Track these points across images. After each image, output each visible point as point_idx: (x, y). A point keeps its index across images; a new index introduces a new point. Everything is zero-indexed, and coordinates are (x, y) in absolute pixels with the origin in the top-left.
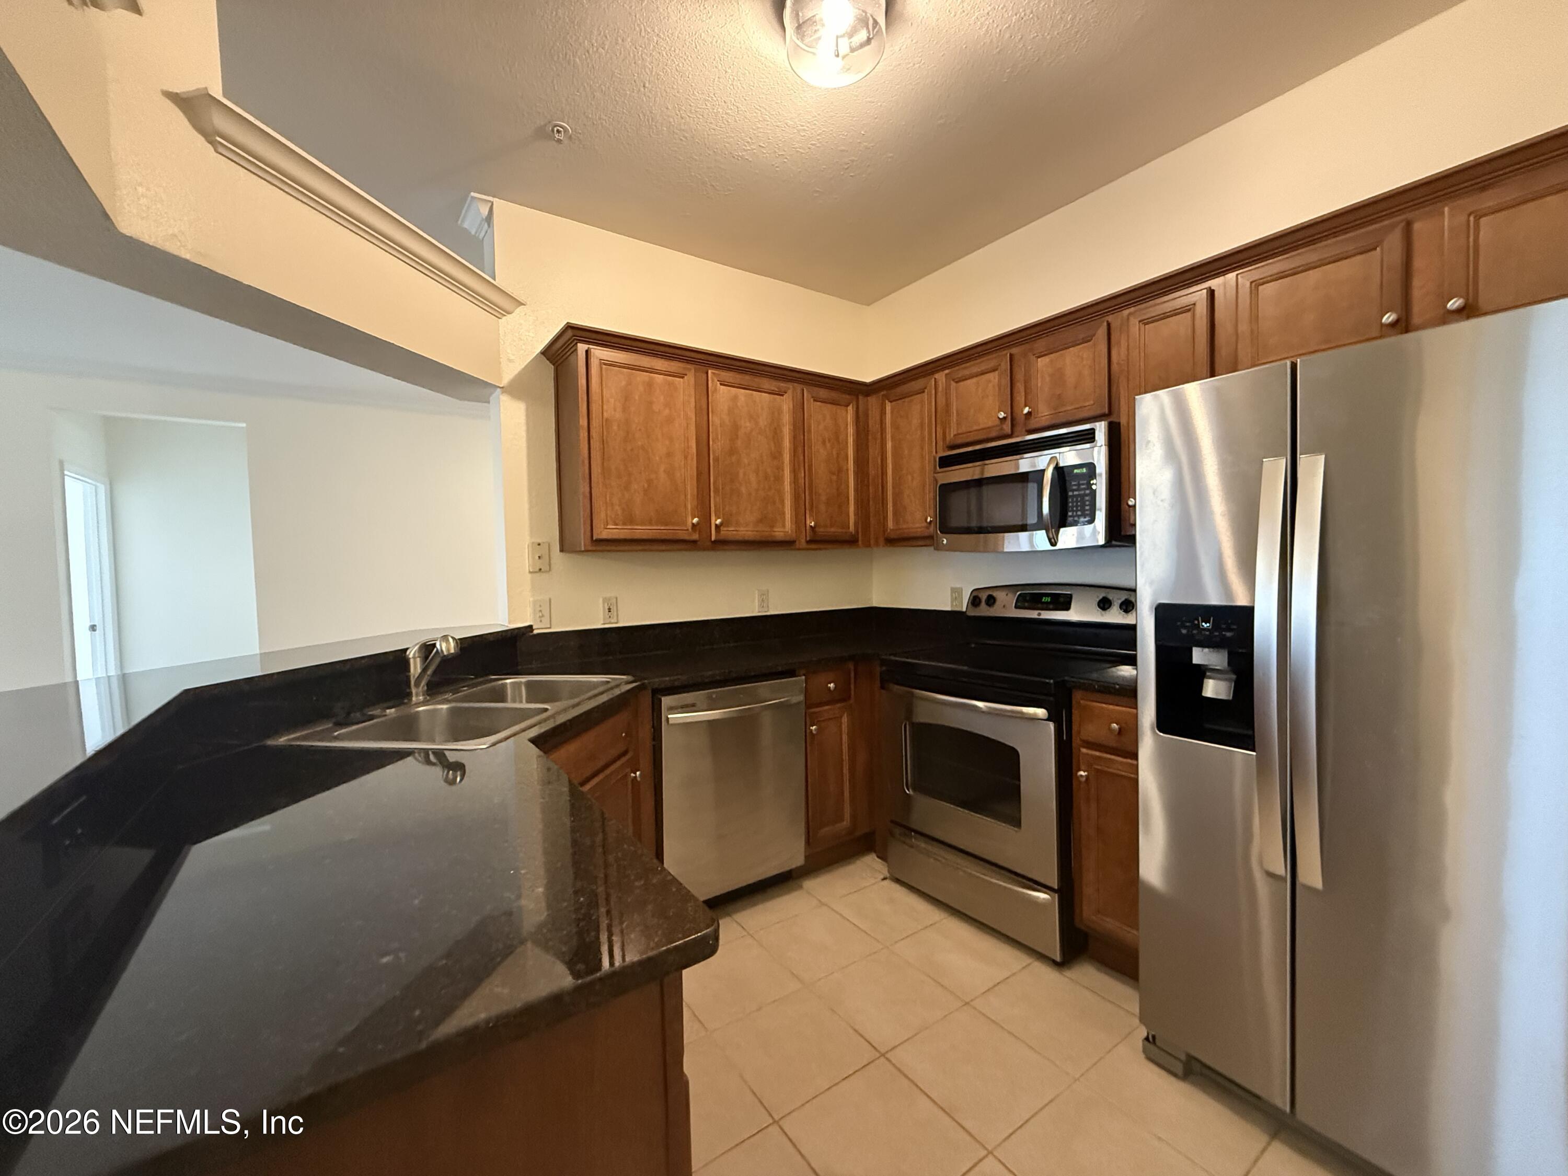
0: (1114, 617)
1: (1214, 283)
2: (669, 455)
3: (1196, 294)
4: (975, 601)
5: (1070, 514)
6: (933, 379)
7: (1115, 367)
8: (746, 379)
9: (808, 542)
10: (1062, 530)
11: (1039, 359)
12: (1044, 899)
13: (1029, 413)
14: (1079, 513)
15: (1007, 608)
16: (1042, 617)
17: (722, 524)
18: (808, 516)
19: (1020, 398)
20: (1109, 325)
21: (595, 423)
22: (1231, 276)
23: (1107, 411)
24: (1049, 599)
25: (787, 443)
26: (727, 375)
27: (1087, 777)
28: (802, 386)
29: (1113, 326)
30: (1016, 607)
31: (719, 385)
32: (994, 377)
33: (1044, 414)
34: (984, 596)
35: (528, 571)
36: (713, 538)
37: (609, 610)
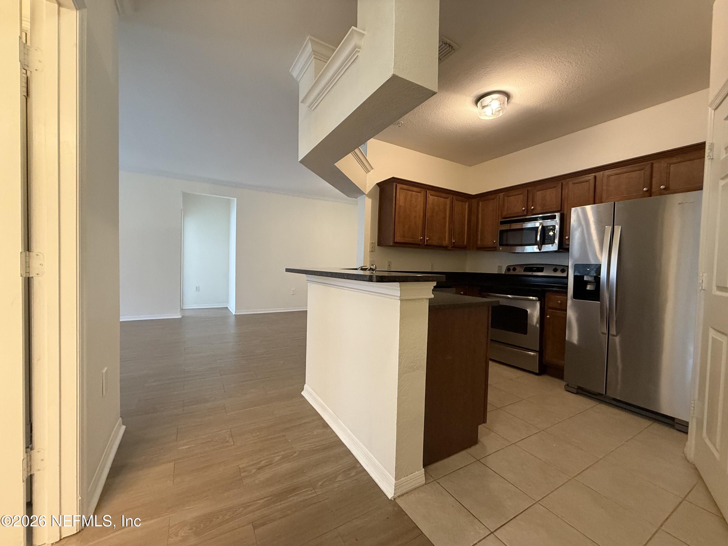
0: (559, 274)
1: (597, 174)
2: (415, 217)
3: (591, 177)
4: (508, 269)
5: (546, 241)
6: (498, 196)
7: (563, 196)
8: (437, 194)
9: (452, 247)
10: (543, 245)
11: (538, 192)
12: (533, 354)
13: (533, 209)
14: (549, 240)
15: (520, 272)
16: (533, 274)
17: (429, 239)
18: (452, 238)
19: (530, 203)
20: (562, 183)
21: (397, 207)
22: (602, 173)
23: (560, 209)
24: (535, 269)
25: (448, 214)
26: (433, 193)
27: (550, 318)
28: (453, 196)
29: (563, 183)
30: (524, 271)
31: (430, 195)
32: (521, 196)
33: (539, 209)
34: (512, 268)
35: (369, 251)
36: (425, 244)
37: (389, 266)
